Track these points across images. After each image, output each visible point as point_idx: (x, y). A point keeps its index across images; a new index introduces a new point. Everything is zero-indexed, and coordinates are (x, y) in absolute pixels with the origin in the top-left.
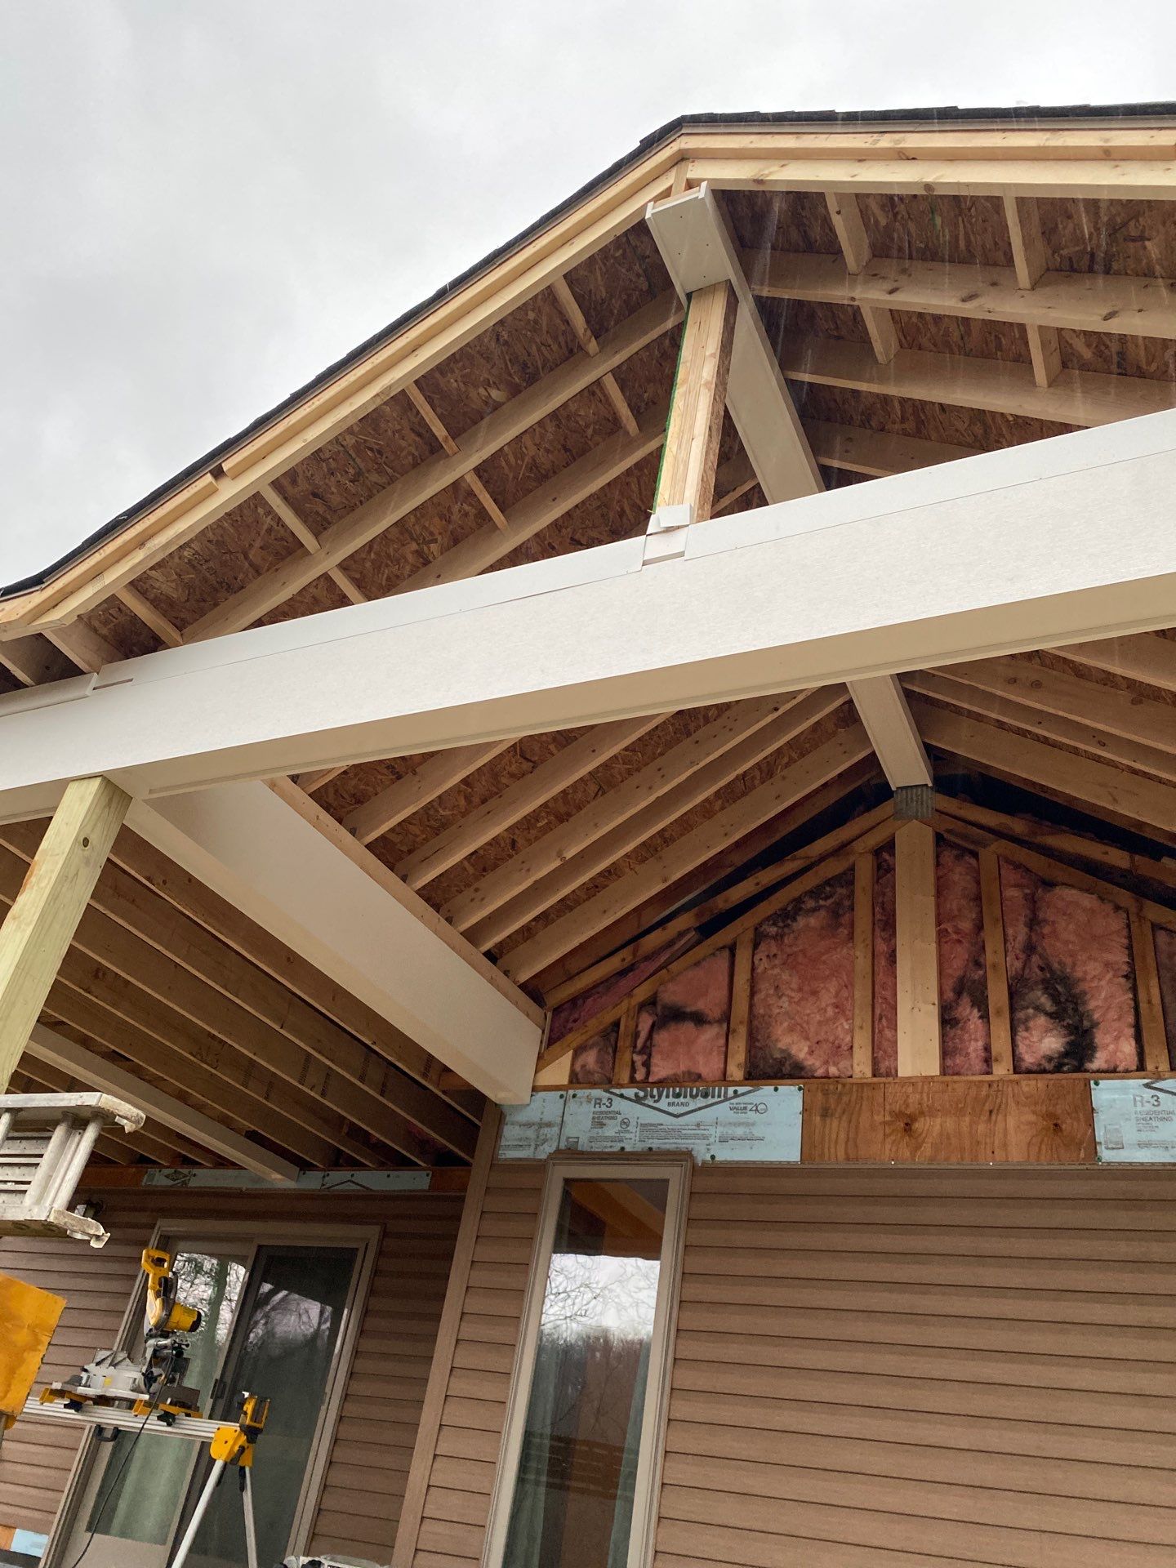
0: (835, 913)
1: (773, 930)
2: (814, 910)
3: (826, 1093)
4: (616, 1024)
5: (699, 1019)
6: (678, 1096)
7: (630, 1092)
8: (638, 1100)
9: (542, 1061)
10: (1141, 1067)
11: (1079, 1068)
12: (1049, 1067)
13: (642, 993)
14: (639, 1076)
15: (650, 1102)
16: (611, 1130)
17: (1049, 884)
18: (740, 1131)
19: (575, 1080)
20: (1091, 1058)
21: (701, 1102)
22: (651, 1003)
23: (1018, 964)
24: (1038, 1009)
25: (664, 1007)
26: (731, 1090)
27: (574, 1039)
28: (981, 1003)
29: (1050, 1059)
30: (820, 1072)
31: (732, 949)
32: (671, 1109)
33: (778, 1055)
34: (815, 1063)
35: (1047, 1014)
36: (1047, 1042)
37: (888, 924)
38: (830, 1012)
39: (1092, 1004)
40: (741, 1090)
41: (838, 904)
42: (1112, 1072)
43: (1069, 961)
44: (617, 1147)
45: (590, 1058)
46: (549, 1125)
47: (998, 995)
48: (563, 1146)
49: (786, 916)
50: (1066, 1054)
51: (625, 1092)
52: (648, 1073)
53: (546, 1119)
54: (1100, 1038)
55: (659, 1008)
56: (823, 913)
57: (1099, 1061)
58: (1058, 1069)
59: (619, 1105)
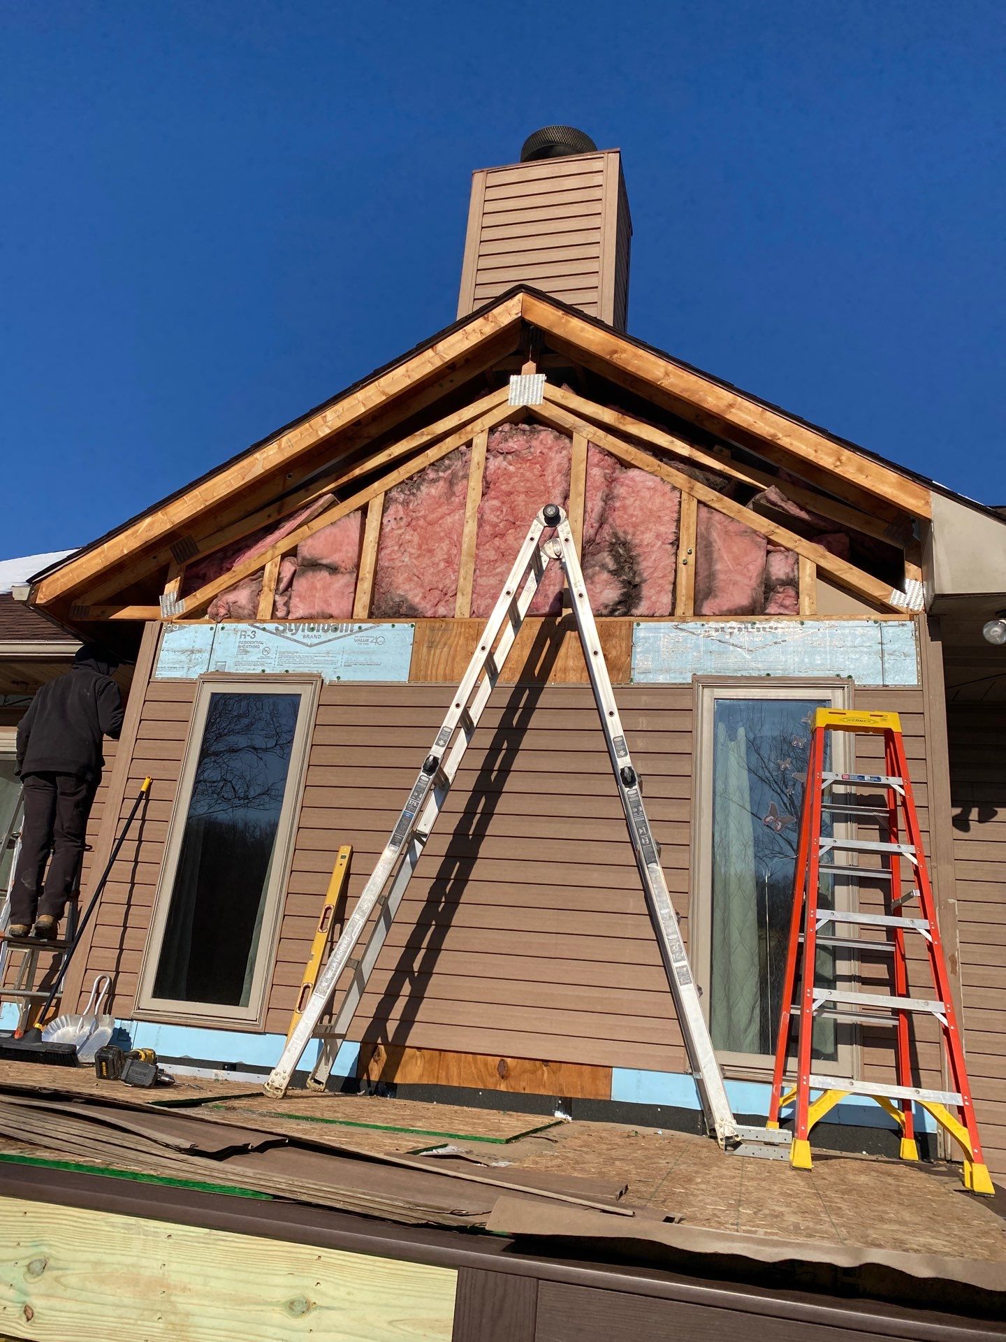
0: (451, 483)
1: (401, 497)
2: (434, 481)
3: (432, 629)
4: (261, 570)
5: (333, 569)
6: (313, 629)
7: (271, 626)
8: (278, 633)
10: (672, 614)
11: (627, 613)
12: (605, 612)
13: (284, 546)
14: (280, 614)
15: (288, 634)
16: (254, 656)
17: (626, 465)
18: (361, 659)
20: (636, 606)
21: (331, 635)
22: (292, 553)
23: (592, 531)
24: (603, 566)
25: (304, 559)
26: (356, 626)
29: (606, 607)
30: (429, 614)
31: (364, 510)
32: (305, 641)
33: (397, 599)
34: (426, 607)
35: (610, 572)
36: (605, 592)
38: (442, 565)
39: (644, 565)
40: (364, 626)
41: (454, 475)
42: (651, 616)
43: (630, 530)
44: (258, 671)
46: (200, 651)
48: (212, 669)
49: (412, 483)
50: (619, 603)
51: (267, 626)
52: (288, 613)
53: (197, 647)
54: (646, 591)
55: (300, 559)
56: (441, 483)
57: (642, 608)
58: (611, 614)
59: (261, 636)
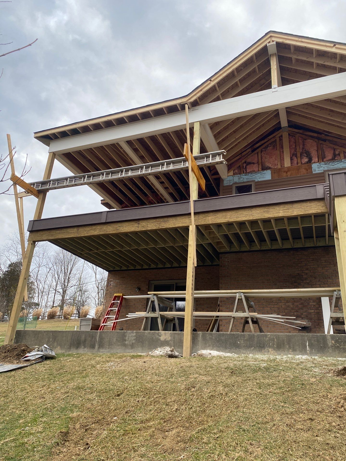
0: (274, 146)
1: (264, 150)
2: (270, 146)
3: (274, 170)
4: (240, 166)
5: (254, 163)
6: (252, 174)
7: (244, 174)
8: (245, 175)
9: (228, 172)
10: (318, 162)
11: (310, 163)
12: (306, 163)
13: (243, 161)
14: (245, 172)
15: (247, 175)
16: (241, 179)
17: (306, 139)
18: (262, 177)
19: (234, 174)
20: (312, 161)
21: (255, 174)
22: (245, 162)
23: (301, 151)
24: (304, 156)
25: (248, 162)
26: (260, 172)
27: (233, 169)
28: (296, 156)
29: (306, 162)
30: (273, 168)
31: (258, 153)
32: (251, 176)
33: (266, 167)
34: (272, 167)
35: (306, 157)
36: (305, 160)
37: (282, 147)
38: (274, 160)
39: (312, 154)
40: (261, 172)
41: (274, 145)
42: (315, 163)
43: (309, 149)
44: (243, 181)
45: (236, 171)
46: (231, 180)
47: (299, 155)
48: (234, 182)
49: (266, 148)
50: (308, 161)
51: (243, 174)
52: (246, 172)
53: (231, 179)
54: (313, 159)
55: (247, 163)
56: (272, 147)
58: (307, 163)
59: (242, 176)
